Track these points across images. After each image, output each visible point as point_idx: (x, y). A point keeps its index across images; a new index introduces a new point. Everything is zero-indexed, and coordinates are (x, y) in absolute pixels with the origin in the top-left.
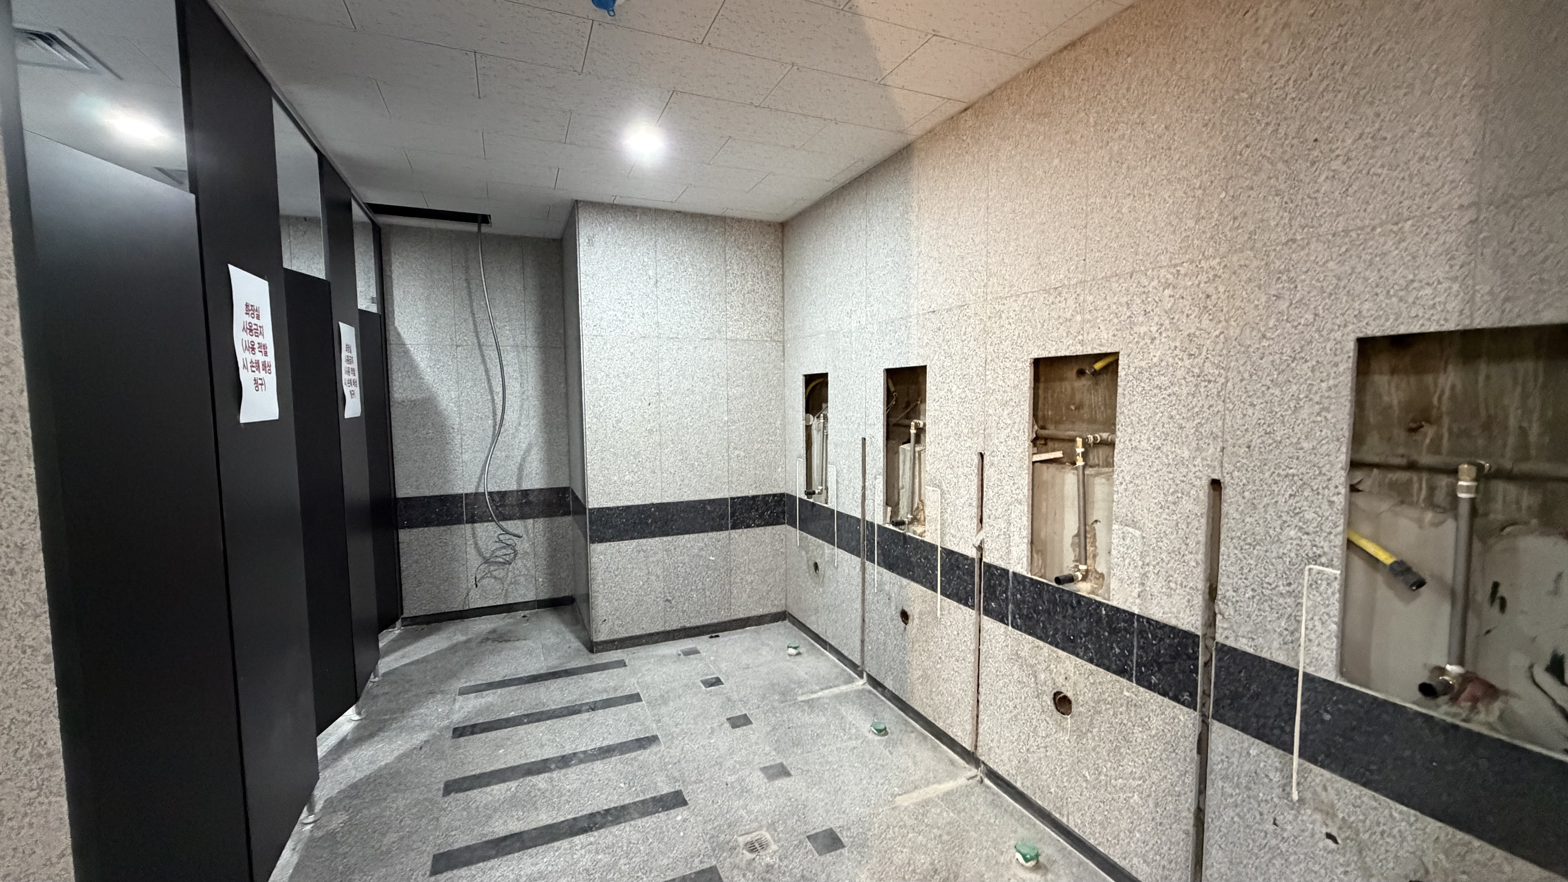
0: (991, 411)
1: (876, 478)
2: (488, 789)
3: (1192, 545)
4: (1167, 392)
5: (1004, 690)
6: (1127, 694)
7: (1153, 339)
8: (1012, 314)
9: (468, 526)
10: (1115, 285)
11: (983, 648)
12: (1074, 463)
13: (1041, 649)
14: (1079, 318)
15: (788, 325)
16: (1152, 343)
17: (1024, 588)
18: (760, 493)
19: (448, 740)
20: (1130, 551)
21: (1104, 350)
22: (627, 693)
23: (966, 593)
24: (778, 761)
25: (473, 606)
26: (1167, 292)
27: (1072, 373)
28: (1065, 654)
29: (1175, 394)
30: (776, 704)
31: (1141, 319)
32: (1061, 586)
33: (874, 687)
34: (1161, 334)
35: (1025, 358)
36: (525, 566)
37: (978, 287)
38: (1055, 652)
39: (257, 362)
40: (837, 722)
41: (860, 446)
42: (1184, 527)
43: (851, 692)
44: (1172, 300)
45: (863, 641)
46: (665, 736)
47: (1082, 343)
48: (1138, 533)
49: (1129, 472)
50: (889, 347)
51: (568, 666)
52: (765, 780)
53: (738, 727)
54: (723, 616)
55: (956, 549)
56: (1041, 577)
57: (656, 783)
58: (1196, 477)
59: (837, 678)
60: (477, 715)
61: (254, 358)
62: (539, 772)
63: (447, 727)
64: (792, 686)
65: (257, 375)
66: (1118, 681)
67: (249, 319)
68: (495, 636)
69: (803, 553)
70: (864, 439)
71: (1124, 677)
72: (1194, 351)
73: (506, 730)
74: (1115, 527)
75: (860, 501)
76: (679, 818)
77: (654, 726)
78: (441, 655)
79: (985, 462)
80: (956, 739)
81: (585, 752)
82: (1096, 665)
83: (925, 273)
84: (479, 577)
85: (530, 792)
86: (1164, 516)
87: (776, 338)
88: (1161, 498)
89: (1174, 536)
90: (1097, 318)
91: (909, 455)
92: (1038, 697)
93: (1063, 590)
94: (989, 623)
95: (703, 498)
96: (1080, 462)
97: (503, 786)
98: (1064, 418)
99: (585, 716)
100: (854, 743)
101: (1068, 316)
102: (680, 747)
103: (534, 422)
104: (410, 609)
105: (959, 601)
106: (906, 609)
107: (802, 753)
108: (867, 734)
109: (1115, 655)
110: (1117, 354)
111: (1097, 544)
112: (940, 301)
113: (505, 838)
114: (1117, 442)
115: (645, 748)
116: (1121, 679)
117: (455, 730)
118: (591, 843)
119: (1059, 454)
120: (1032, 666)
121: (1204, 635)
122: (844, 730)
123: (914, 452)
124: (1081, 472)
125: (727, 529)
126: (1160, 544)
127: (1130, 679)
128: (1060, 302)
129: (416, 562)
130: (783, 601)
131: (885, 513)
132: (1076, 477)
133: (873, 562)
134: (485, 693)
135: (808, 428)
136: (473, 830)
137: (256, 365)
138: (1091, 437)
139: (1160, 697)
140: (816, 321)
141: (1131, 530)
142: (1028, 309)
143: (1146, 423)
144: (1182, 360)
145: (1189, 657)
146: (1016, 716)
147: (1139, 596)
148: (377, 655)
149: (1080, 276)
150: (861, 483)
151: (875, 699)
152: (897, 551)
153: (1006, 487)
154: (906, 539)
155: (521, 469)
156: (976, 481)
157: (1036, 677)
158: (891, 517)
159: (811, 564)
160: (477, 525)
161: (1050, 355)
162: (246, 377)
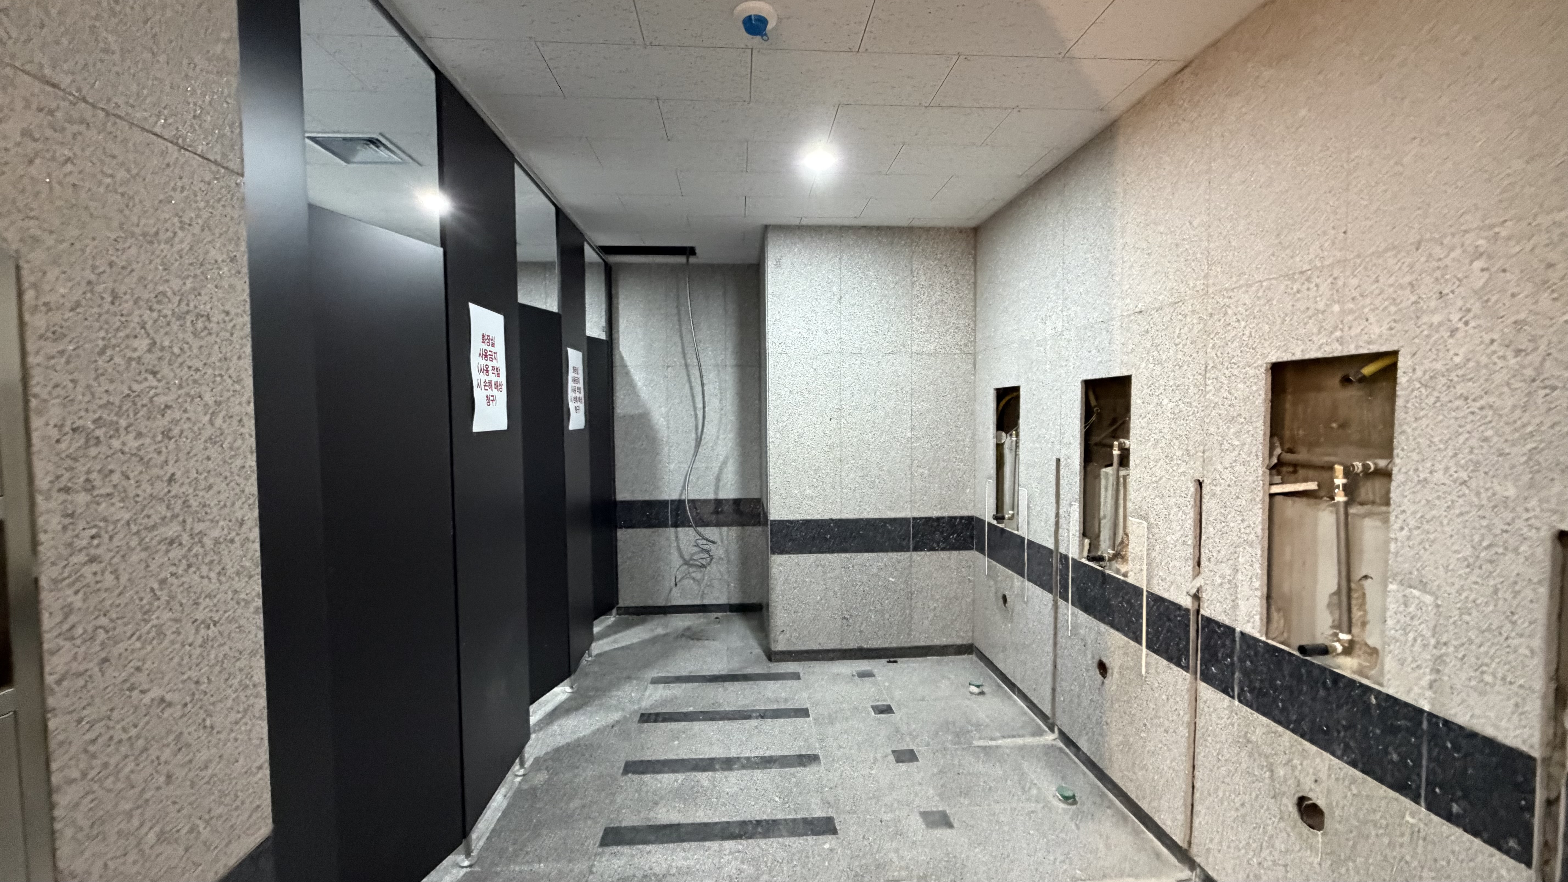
0: (1212, 429)
1: (1071, 505)
2: (659, 776)
3: (1523, 624)
4: (1478, 404)
5: (1227, 780)
6: (1411, 820)
7: (1453, 332)
8: (1241, 309)
9: (673, 530)
10: (1391, 262)
11: (1201, 723)
12: (1332, 498)
13: (1280, 736)
14: (1336, 308)
15: (979, 336)
16: (1451, 336)
17: (1256, 654)
18: (946, 514)
19: (634, 725)
20: (1416, 622)
21: (1374, 349)
22: (797, 706)
23: (1179, 650)
24: (940, 809)
25: (675, 603)
26: (1478, 264)
27: (1334, 381)
28: (1314, 748)
29: (1491, 407)
30: (949, 745)
31: (1433, 304)
32: (1308, 658)
33: (1067, 746)
34: (1466, 323)
35: (1260, 362)
36: (720, 571)
37: (1196, 279)
38: (1301, 744)
39: (490, 382)
40: (1016, 778)
41: (1054, 468)
42: (1509, 596)
43: (1038, 746)
44: (1486, 275)
45: (1054, 690)
46: (826, 757)
47: (1340, 341)
48: (1428, 599)
49: (1414, 513)
50: (1087, 354)
51: (749, 671)
52: (923, 826)
53: (903, 762)
54: (903, 641)
55: (1165, 595)
56: (1282, 643)
57: (809, 805)
58: (1531, 527)
59: (1022, 727)
60: (662, 705)
61: (488, 379)
62: (704, 769)
63: (635, 711)
64: (970, 727)
65: (489, 392)
66: (1396, 800)
67: (485, 347)
68: (688, 633)
69: (992, 583)
70: (1058, 460)
71: (1405, 796)
72: (1525, 344)
73: (683, 723)
74: (1392, 587)
75: (1053, 529)
76: (827, 846)
77: (817, 745)
78: (644, 643)
79: (1204, 491)
80: (1164, 827)
81: (748, 759)
82: (1363, 771)
83: (1131, 267)
84: (679, 577)
85: (693, 787)
86: (1473, 578)
87: (966, 350)
88: (1468, 551)
89: (1491, 608)
90: (1364, 307)
91: (1112, 479)
92: (1274, 797)
93: (1312, 664)
94: (1207, 692)
95: (884, 516)
96: (1340, 498)
97: (673, 776)
98: (1322, 440)
99: (754, 722)
100: (1033, 806)
101: (1321, 306)
102: (839, 772)
103: (731, 436)
104: (626, 599)
105: (1170, 659)
106: (1105, 660)
107: (970, 805)
108: (1051, 798)
109: (1391, 762)
110: (1395, 353)
111: (1368, 607)
112: (1148, 299)
113: (665, 827)
114: (1395, 471)
115: (805, 766)
116: (1402, 798)
117: (642, 715)
118: (739, 851)
119: (1312, 486)
120: (1267, 757)
121: (1547, 760)
122: (1023, 788)
123: (1118, 478)
124: (1342, 510)
125: (908, 550)
126: (1466, 618)
127: (1416, 800)
128: (1308, 289)
129: (630, 558)
130: (970, 634)
131: (1082, 545)
132: (1334, 516)
133: (1067, 600)
134: (672, 685)
135: (999, 447)
136: (640, 812)
137: (489, 385)
138: (1358, 466)
139: (1467, 836)
140: (1009, 329)
141: (1416, 593)
142: (1262, 302)
143: (1442, 446)
144: (1503, 357)
145: (1517, 786)
146: (1244, 816)
147: (1430, 687)
148: (591, 639)
149: (1338, 254)
150: (1054, 510)
151: (1066, 760)
152: (1094, 591)
153: (1232, 525)
154: (1106, 579)
155: (718, 479)
156: (1192, 515)
157: (1272, 771)
158: (1089, 551)
159: (1000, 595)
160: (680, 529)
161: (1294, 358)
162: (479, 395)
